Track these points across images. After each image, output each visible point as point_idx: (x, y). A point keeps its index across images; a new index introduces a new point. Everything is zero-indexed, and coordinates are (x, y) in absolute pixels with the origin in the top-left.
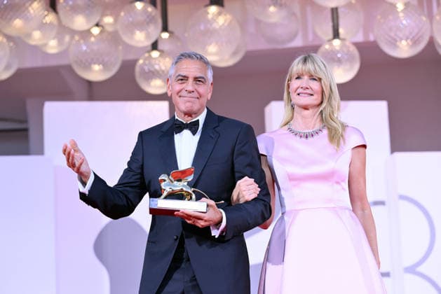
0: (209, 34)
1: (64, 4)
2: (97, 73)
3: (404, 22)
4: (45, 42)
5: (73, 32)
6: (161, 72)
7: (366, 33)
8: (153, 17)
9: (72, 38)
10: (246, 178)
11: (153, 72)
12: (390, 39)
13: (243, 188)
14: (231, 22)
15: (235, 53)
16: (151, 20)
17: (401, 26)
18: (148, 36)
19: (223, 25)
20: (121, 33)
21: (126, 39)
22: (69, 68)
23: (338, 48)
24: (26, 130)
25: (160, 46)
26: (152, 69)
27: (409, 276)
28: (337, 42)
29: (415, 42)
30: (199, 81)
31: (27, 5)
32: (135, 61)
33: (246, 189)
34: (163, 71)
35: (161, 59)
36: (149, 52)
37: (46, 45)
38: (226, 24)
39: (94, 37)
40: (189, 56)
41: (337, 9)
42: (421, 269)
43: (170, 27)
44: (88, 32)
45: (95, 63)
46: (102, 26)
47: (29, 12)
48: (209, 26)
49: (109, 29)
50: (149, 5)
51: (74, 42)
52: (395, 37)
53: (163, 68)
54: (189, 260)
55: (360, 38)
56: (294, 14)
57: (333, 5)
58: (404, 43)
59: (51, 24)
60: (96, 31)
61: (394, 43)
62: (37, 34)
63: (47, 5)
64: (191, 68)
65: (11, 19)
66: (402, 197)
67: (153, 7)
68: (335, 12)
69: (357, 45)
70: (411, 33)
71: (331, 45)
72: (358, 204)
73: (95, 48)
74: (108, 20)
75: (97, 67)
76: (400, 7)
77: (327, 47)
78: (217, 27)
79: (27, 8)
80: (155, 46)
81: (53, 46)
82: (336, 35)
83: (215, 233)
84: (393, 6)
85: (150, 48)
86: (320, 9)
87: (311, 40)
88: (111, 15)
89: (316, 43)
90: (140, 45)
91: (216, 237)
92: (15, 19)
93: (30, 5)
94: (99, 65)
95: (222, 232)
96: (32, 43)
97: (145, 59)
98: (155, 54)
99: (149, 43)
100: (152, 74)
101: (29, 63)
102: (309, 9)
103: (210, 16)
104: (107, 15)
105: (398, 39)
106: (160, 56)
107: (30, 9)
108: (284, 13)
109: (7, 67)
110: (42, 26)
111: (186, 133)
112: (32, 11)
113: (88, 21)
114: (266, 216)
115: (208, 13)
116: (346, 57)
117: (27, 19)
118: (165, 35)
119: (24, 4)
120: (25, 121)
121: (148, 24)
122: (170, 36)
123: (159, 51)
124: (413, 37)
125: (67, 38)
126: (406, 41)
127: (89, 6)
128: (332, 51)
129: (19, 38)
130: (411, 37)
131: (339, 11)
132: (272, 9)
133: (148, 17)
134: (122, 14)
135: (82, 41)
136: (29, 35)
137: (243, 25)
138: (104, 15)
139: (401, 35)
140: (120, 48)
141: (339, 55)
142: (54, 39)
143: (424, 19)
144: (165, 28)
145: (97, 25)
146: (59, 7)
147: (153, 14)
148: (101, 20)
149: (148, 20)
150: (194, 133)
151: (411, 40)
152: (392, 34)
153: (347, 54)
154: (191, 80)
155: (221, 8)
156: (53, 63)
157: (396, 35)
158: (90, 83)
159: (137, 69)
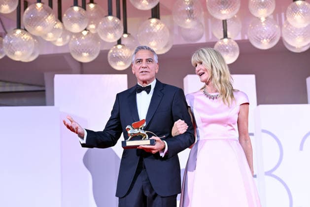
0: (151, 35)
1: (67, 17)
2: (85, 58)
3: (265, 28)
4: (55, 39)
5: (72, 34)
6: (123, 57)
7: (243, 35)
8: (118, 25)
9: (71, 37)
10: (180, 120)
11: (118, 57)
12: (256, 38)
13: (178, 127)
14: (164, 27)
15: (166, 47)
16: (117, 27)
17: (264, 31)
18: (115, 36)
19: (160, 29)
20: (99, 34)
21: (102, 38)
22: (69, 55)
23: (226, 44)
24: (44, 91)
25: (123, 42)
26: (117, 55)
27: (267, 178)
28: (226, 40)
29: (272, 40)
30: (149, 61)
31: (45, 18)
32: (109, 50)
33: (180, 127)
34: (124, 57)
35: (123, 50)
36: (116, 45)
37: (55, 41)
38: (161, 29)
39: (84, 36)
40: (142, 48)
41: (226, 20)
42: (274, 173)
43: (128, 31)
44: (81, 33)
45: (84, 52)
46: (89, 31)
47: (46, 22)
48: (151, 30)
49: (93, 32)
50: (116, 18)
51: (72, 39)
52: (260, 37)
53: (124, 55)
54: (145, 168)
55: (239, 38)
56: (201, 24)
57: (224, 18)
58: (265, 40)
59: (59, 29)
60: (85, 33)
61: (259, 41)
62: (50, 35)
63: (56, 17)
64: (143, 55)
65: (35, 25)
66: (264, 131)
67: (118, 20)
68: (225, 22)
69: (237, 41)
70: (269, 35)
71: (222, 42)
72: (243, 137)
73: (85, 43)
74: (92, 26)
75: (85, 54)
76: (263, 19)
77: (220, 43)
78: (156, 31)
79: (45, 20)
80: (119, 42)
81: (60, 42)
82: (225, 36)
83: (162, 155)
84: (259, 19)
85: (116, 43)
86: (216, 20)
87: (210, 39)
88: (94, 24)
89: (214, 41)
90: (111, 41)
91: (163, 157)
92: (38, 26)
93: (47, 18)
94: (87, 53)
95: (166, 154)
96: (48, 40)
97: (114, 50)
98: (119, 47)
99: (116, 40)
100: (118, 59)
101: (46, 52)
102: (209, 20)
103: (152, 25)
104: (91, 24)
105: (262, 38)
106: (122, 48)
107: (46, 20)
108: (195, 23)
109: (33, 54)
110: (54, 30)
111: (144, 93)
112: (47, 21)
113: (80, 26)
114: (192, 142)
115: (151, 23)
116: (231, 49)
117: (44, 26)
118: (125, 36)
119: (43, 17)
120: (44, 86)
121: (115, 29)
122: (128, 36)
123: (122, 45)
124: (271, 37)
125: (68, 37)
126: (266, 39)
127: (81, 18)
128: (223, 45)
129: (40, 37)
130: (269, 37)
131: (227, 22)
132: (188, 20)
133: (115, 25)
134: (100, 23)
135: (77, 39)
136: (46, 35)
137: (171, 30)
138: (90, 24)
139: (263, 37)
140: (99, 43)
141: (227, 48)
142: (60, 38)
143: (277, 26)
144: (125, 32)
145: (86, 30)
146: (63, 19)
147: (118, 23)
148: (88, 26)
149: (115, 27)
150: (148, 92)
151: (269, 39)
152: (258, 35)
153: (231, 47)
154: (144, 61)
155: (158, 20)
156: (60, 52)
157: (260, 36)
158: (81, 63)
159: (109, 55)
